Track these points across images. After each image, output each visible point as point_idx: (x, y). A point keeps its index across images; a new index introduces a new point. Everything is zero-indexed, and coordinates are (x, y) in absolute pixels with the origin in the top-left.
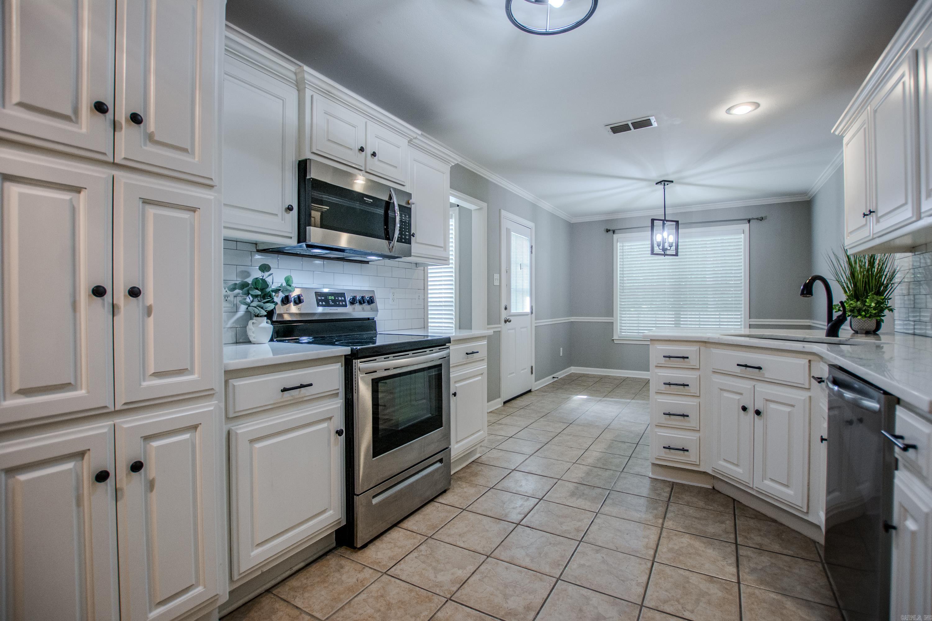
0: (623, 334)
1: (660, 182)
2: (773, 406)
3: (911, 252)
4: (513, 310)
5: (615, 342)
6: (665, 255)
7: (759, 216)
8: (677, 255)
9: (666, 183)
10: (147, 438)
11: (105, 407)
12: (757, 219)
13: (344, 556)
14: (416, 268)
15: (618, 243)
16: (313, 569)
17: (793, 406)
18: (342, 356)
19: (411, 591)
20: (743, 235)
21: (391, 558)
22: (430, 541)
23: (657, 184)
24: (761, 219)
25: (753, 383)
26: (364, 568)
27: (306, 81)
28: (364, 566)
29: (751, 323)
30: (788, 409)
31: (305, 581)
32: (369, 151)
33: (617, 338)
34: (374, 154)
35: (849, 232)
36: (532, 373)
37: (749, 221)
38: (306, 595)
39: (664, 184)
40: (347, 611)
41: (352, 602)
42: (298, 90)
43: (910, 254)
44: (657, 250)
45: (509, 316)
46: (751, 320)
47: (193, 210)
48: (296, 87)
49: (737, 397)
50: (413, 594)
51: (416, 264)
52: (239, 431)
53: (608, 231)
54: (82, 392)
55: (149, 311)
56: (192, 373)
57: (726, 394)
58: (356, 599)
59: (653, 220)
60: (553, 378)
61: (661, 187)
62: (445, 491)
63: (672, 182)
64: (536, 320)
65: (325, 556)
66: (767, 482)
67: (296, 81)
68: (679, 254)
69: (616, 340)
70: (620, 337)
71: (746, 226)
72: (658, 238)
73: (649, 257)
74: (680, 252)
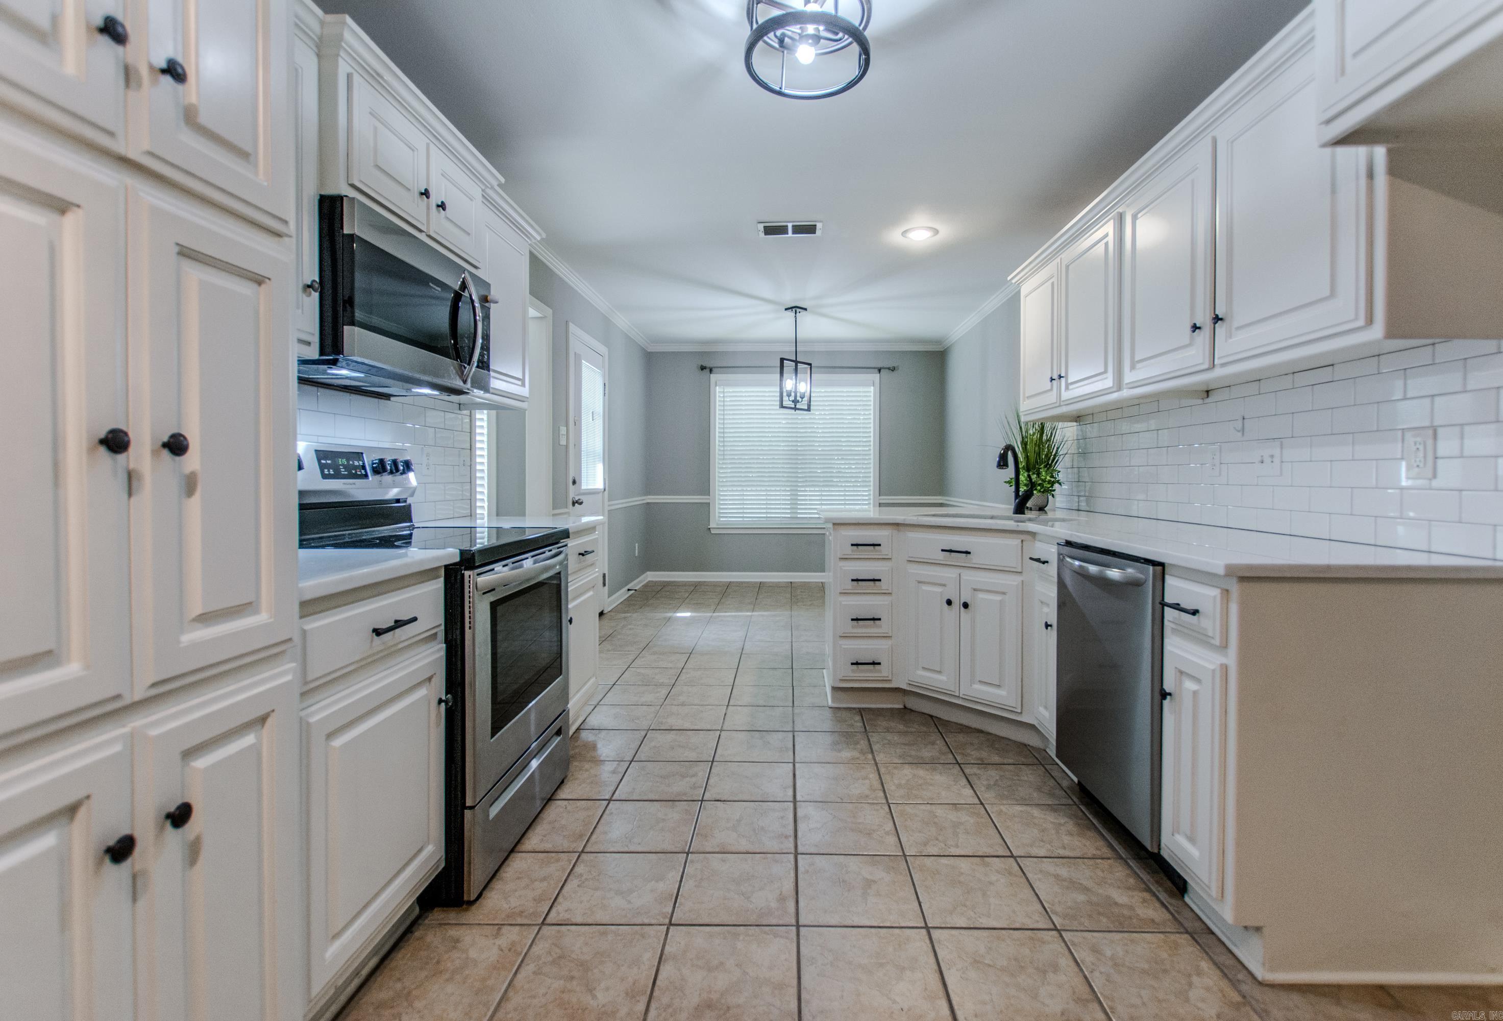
0: (721, 519)
1: (792, 308)
2: (981, 595)
3: (1076, 421)
4: (584, 486)
5: (712, 532)
6: (795, 409)
7: (891, 366)
8: (809, 410)
9: (798, 310)
10: (189, 754)
11: (118, 697)
12: (889, 369)
13: (446, 922)
14: (459, 412)
15: (717, 387)
16: (402, 959)
17: (1004, 593)
18: (440, 567)
19: (604, 934)
20: (872, 387)
21: (538, 900)
22: (584, 856)
23: (786, 309)
24: (893, 369)
25: (958, 571)
26: (499, 929)
27: (343, 44)
28: (497, 927)
29: (881, 501)
30: (998, 598)
31: (399, 986)
32: (435, 199)
33: (715, 526)
34: (442, 206)
35: (1027, 395)
36: (604, 585)
37: (879, 371)
38: (418, 1004)
39: (796, 311)
40: (516, 999)
41: (515, 982)
42: (319, 56)
43: (1075, 424)
44: (787, 402)
45: (578, 495)
46: (881, 497)
47: (259, 280)
48: (315, 49)
49: (938, 589)
50: (610, 937)
51: (460, 404)
52: (312, 720)
53: (703, 368)
54: (72, 669)
55: (190, 485)
56: (257, 612)
57: (925, 588)
58: (519, 976)
59: (782, 360)
60: (629, 590)
61: (791, 314)
62: (562, 782)
63: (806, 309)
64: (609, 501)
65: (409, 935)
66: (977, 686)
67: (321, 38)
68: (812, 408)
69: (714, 530)
70: (718, 524)
71: (876, 377)
72: (789, 384)
73: (777, 409)
74: (814, 405)
